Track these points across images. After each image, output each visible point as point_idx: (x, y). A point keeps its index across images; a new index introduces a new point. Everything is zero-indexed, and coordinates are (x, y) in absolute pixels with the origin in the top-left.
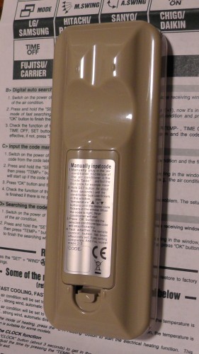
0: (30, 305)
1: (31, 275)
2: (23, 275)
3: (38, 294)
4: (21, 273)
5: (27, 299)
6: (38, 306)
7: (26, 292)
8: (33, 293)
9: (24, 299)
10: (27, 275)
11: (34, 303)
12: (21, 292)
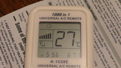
0: (7, 45)
1: (23, 37)
2: (21, 33)
3: (15, 46)
4: (21, 31)
5: (9, 41)
6: (9, 49)
7: (12, 39)
8: (14, 43)
9: (8, 40)
10: (22, 35)
11: (9, 46)
12: (11, 36)
